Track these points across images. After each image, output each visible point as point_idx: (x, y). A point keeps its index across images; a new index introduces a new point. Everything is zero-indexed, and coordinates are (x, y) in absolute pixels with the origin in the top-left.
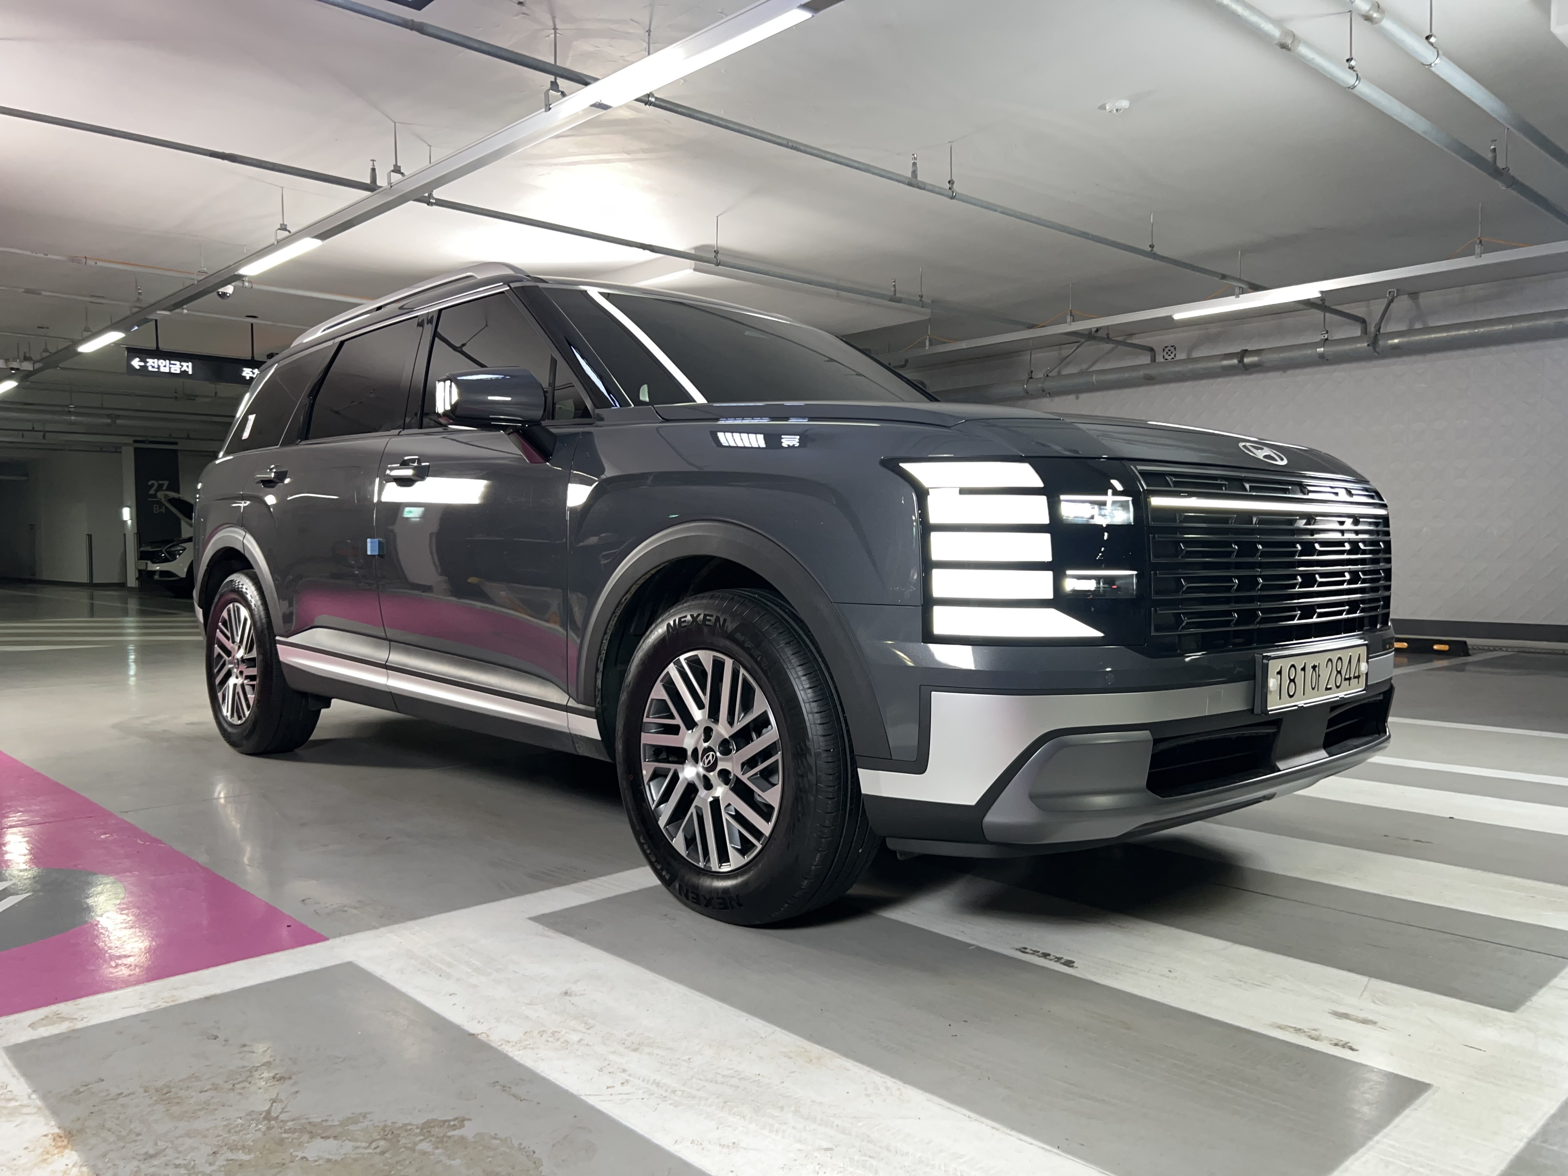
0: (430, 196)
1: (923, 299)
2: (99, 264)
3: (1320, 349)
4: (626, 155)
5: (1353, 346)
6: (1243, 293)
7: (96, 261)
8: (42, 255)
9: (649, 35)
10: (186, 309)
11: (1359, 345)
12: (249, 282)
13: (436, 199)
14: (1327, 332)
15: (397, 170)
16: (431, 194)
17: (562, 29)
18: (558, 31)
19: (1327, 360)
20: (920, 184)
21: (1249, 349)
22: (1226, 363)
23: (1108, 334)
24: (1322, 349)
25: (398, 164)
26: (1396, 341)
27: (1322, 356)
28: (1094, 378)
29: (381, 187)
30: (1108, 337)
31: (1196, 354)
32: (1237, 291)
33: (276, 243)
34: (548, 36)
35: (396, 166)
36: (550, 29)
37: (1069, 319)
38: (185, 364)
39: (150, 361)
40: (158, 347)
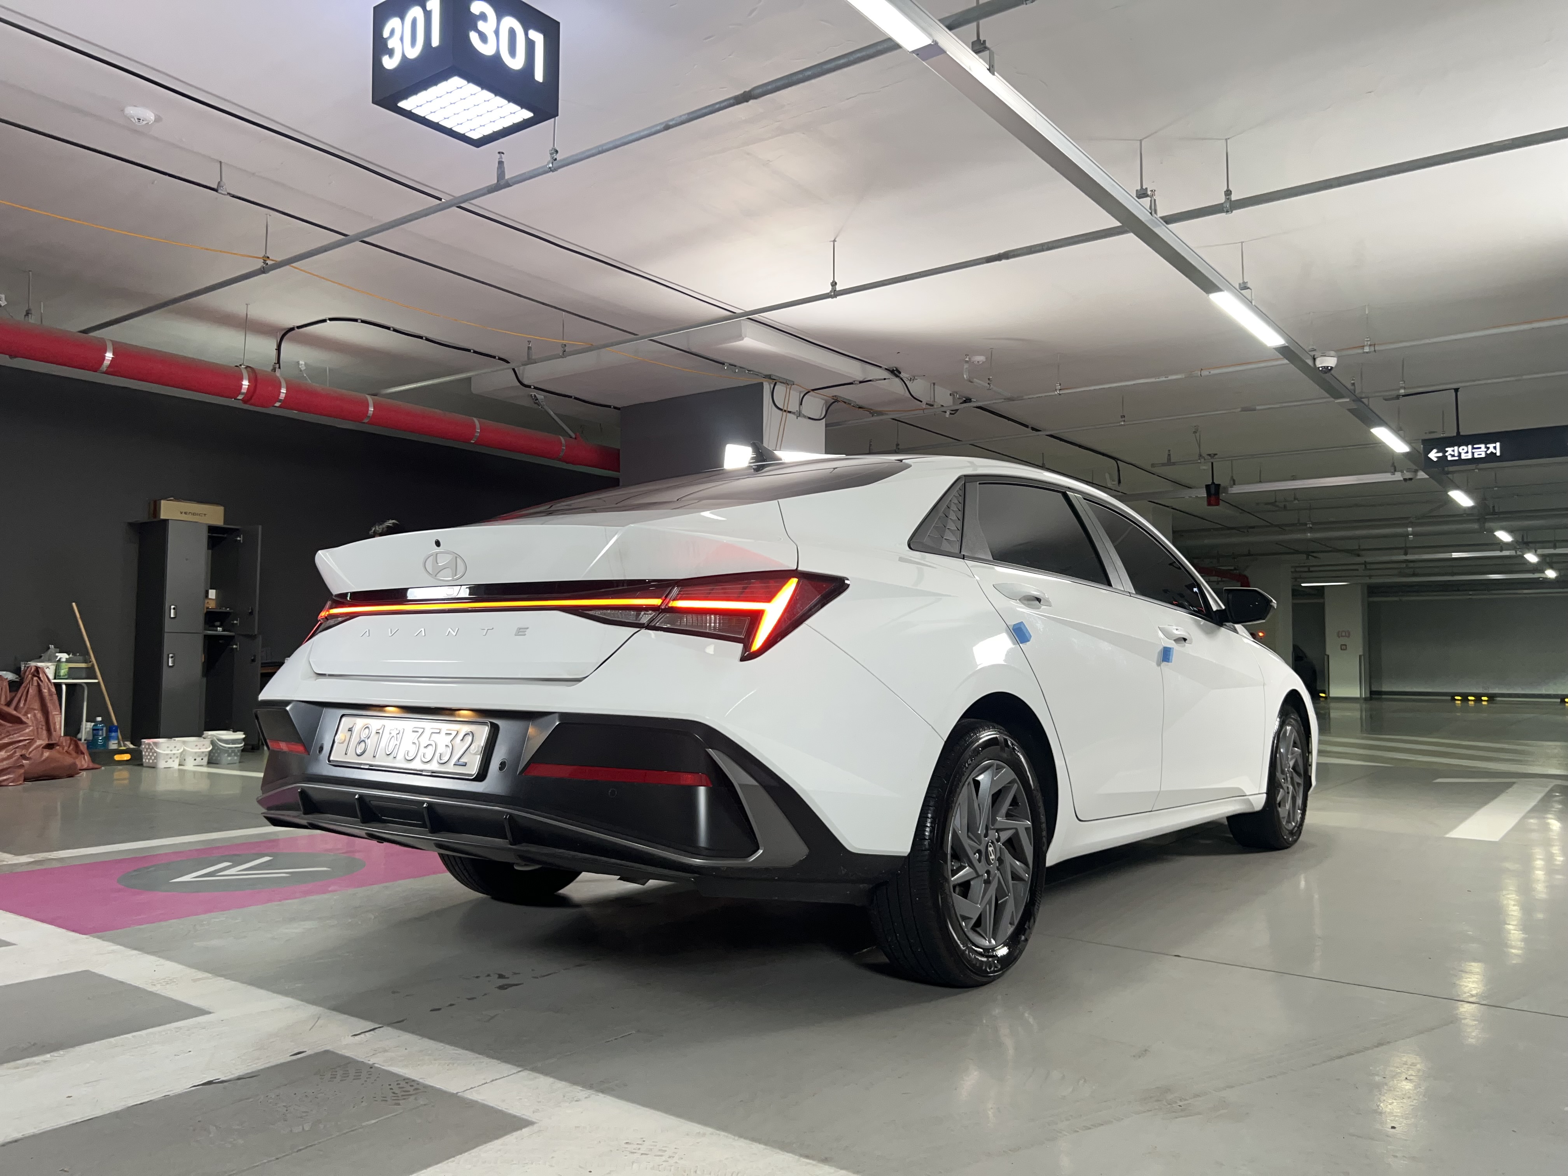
7: (1209, 371)
8: (1164, 379)
38: (1491, 446)
39: (1449, 450)
40: (1458, 432)
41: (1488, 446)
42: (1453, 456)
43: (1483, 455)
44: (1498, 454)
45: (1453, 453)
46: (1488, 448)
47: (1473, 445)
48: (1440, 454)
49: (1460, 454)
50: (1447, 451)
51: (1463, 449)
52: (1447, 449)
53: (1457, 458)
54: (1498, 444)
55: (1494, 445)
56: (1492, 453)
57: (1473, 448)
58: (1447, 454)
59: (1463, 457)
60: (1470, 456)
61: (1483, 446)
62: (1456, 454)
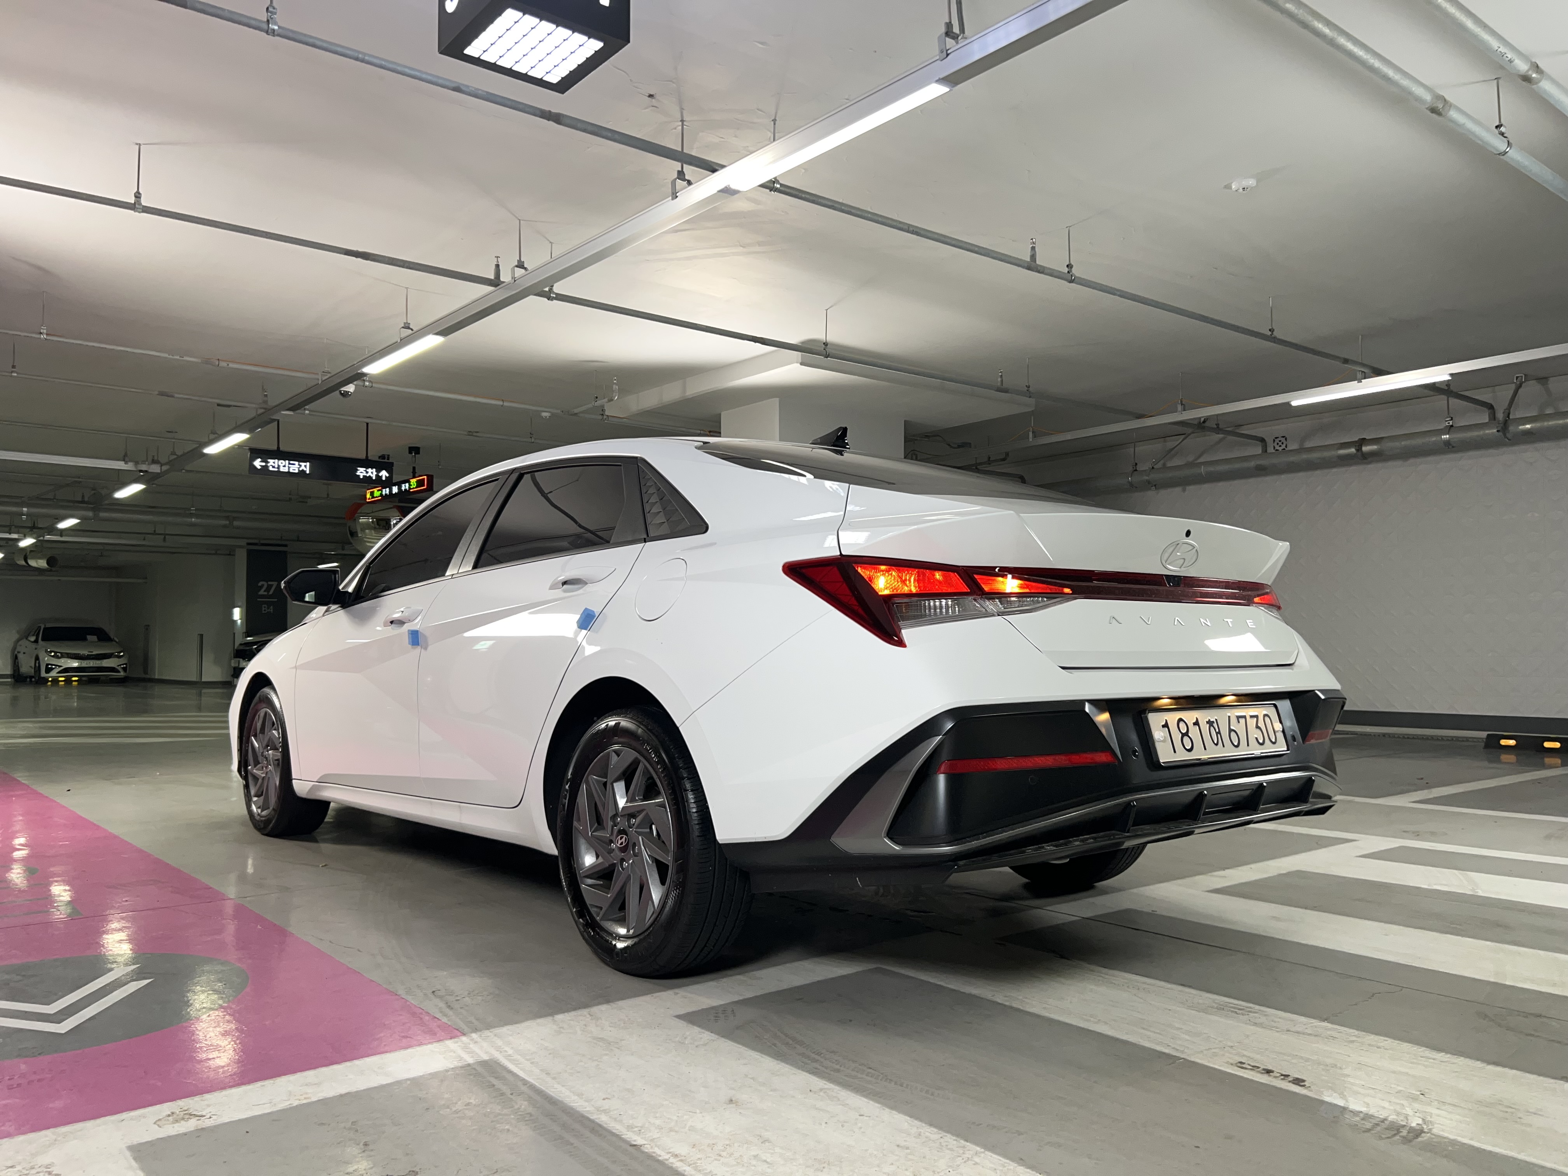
0: (551, 290)
1: (1031, 389)
2: (231, 365)
3: (1445, 437)
4: (742, 248)
5: (1481, 433)
6: (1365, 378)
7: (228, 363)
8: (178, 357)
9: (775, 124)
10: (308, 410)
11: (1487, 432)
12: (370, 381)
13: (556, 294)
14: (1452, 420)
15: (521, 265)
16: (551, 289)
17: (690, 121)
18: (685, 123)
19: (1453, 447)
20: (1039, 268)
21: (1367, 438)
22: (1342, 452)
23: (1217, 425)
24: (1448, 436)
25: (522, 260)
26: (1528, 426)
27: (1447, 443)
28: (1203, 470)
29: (504, 282)
30: (1218, 427)
31: (1308, 444)
32: (1359, 375)
33: (399, 341)
34: (675, 129)
35: (519, 261)
36: (677, 121)
37: (1180, 407)
38: (303, 464)
39: (271, 461)
40: (278, 447)
41: (301, 463)
42: (274, 467)
43: (297, 471)
44: (308, 472)
45: (273, 465)
46: (300, 466)
47: (289, 460)
48: (264, 464)
49: (279, 467)
50: (269, 462)
51: (282, 463)
52: (269, 460)
53: (276, 470)
54: (308, 464)
55: (305, 464)
56: (303, 470)
57: (289, 464)
58: (269, 465)
59: (282, 469)
60: (286, 470)
61: (297, 463)
62: (276, 466)
